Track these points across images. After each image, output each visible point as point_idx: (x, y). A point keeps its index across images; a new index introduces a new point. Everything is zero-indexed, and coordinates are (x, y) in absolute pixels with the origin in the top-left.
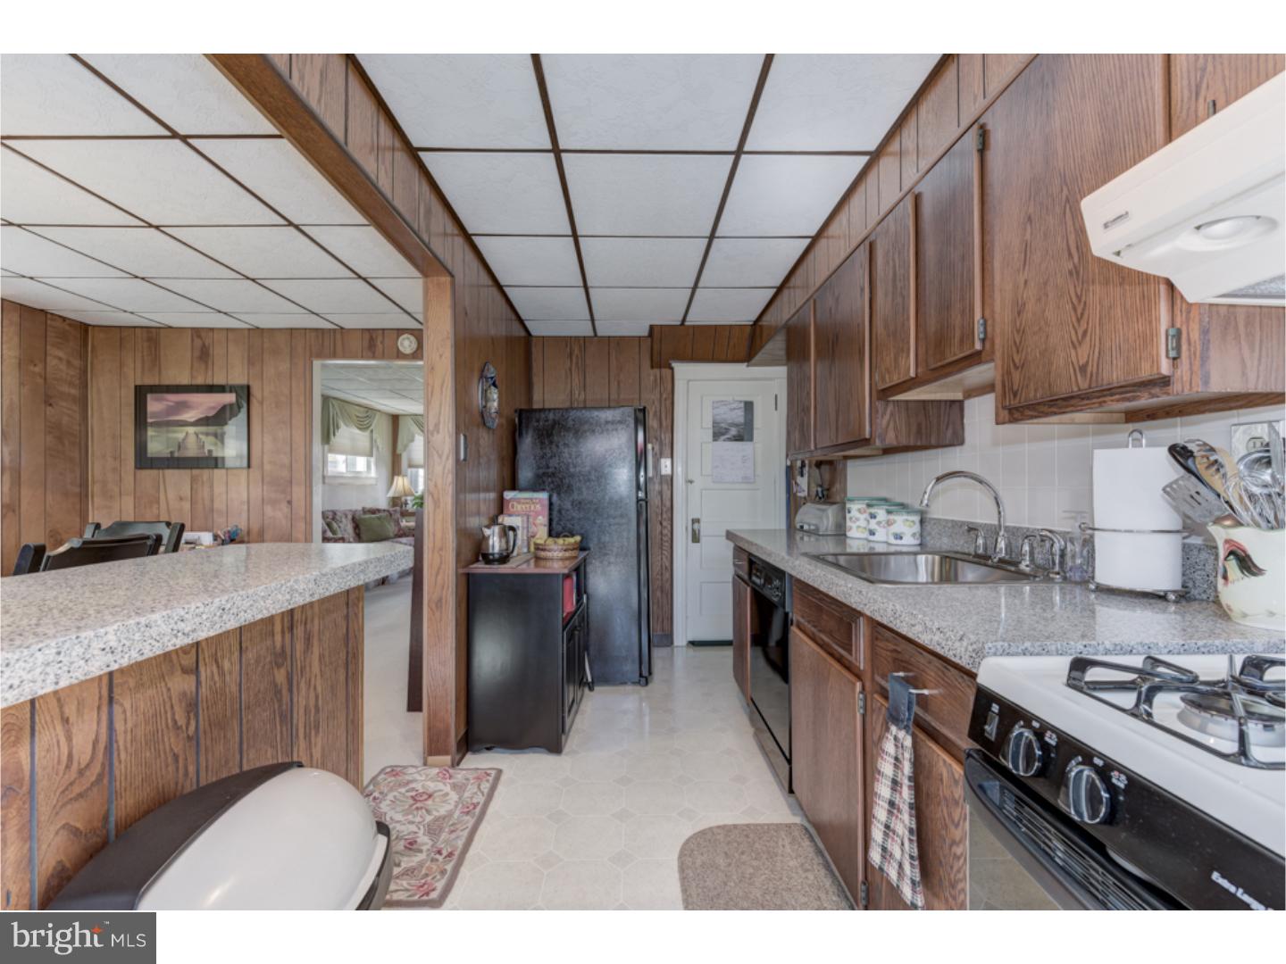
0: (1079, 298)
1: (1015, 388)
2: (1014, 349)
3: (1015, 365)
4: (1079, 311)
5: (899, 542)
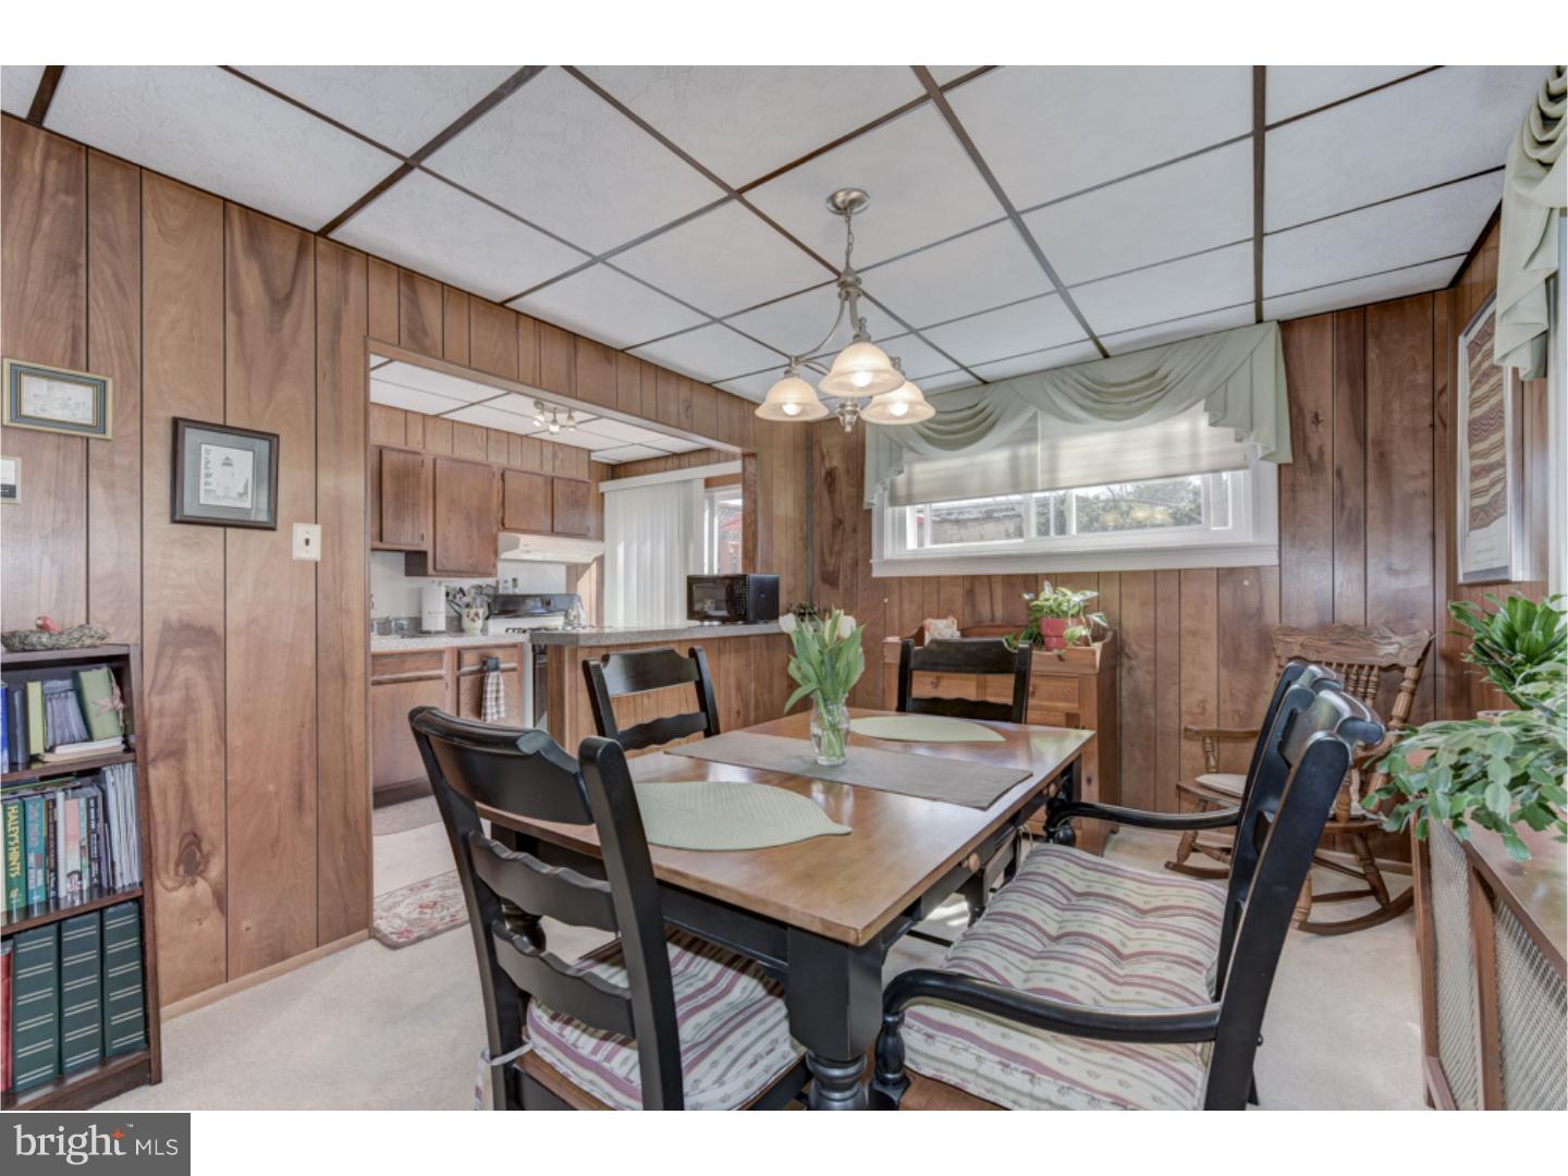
1: (443, 564)
3: (443, 557)
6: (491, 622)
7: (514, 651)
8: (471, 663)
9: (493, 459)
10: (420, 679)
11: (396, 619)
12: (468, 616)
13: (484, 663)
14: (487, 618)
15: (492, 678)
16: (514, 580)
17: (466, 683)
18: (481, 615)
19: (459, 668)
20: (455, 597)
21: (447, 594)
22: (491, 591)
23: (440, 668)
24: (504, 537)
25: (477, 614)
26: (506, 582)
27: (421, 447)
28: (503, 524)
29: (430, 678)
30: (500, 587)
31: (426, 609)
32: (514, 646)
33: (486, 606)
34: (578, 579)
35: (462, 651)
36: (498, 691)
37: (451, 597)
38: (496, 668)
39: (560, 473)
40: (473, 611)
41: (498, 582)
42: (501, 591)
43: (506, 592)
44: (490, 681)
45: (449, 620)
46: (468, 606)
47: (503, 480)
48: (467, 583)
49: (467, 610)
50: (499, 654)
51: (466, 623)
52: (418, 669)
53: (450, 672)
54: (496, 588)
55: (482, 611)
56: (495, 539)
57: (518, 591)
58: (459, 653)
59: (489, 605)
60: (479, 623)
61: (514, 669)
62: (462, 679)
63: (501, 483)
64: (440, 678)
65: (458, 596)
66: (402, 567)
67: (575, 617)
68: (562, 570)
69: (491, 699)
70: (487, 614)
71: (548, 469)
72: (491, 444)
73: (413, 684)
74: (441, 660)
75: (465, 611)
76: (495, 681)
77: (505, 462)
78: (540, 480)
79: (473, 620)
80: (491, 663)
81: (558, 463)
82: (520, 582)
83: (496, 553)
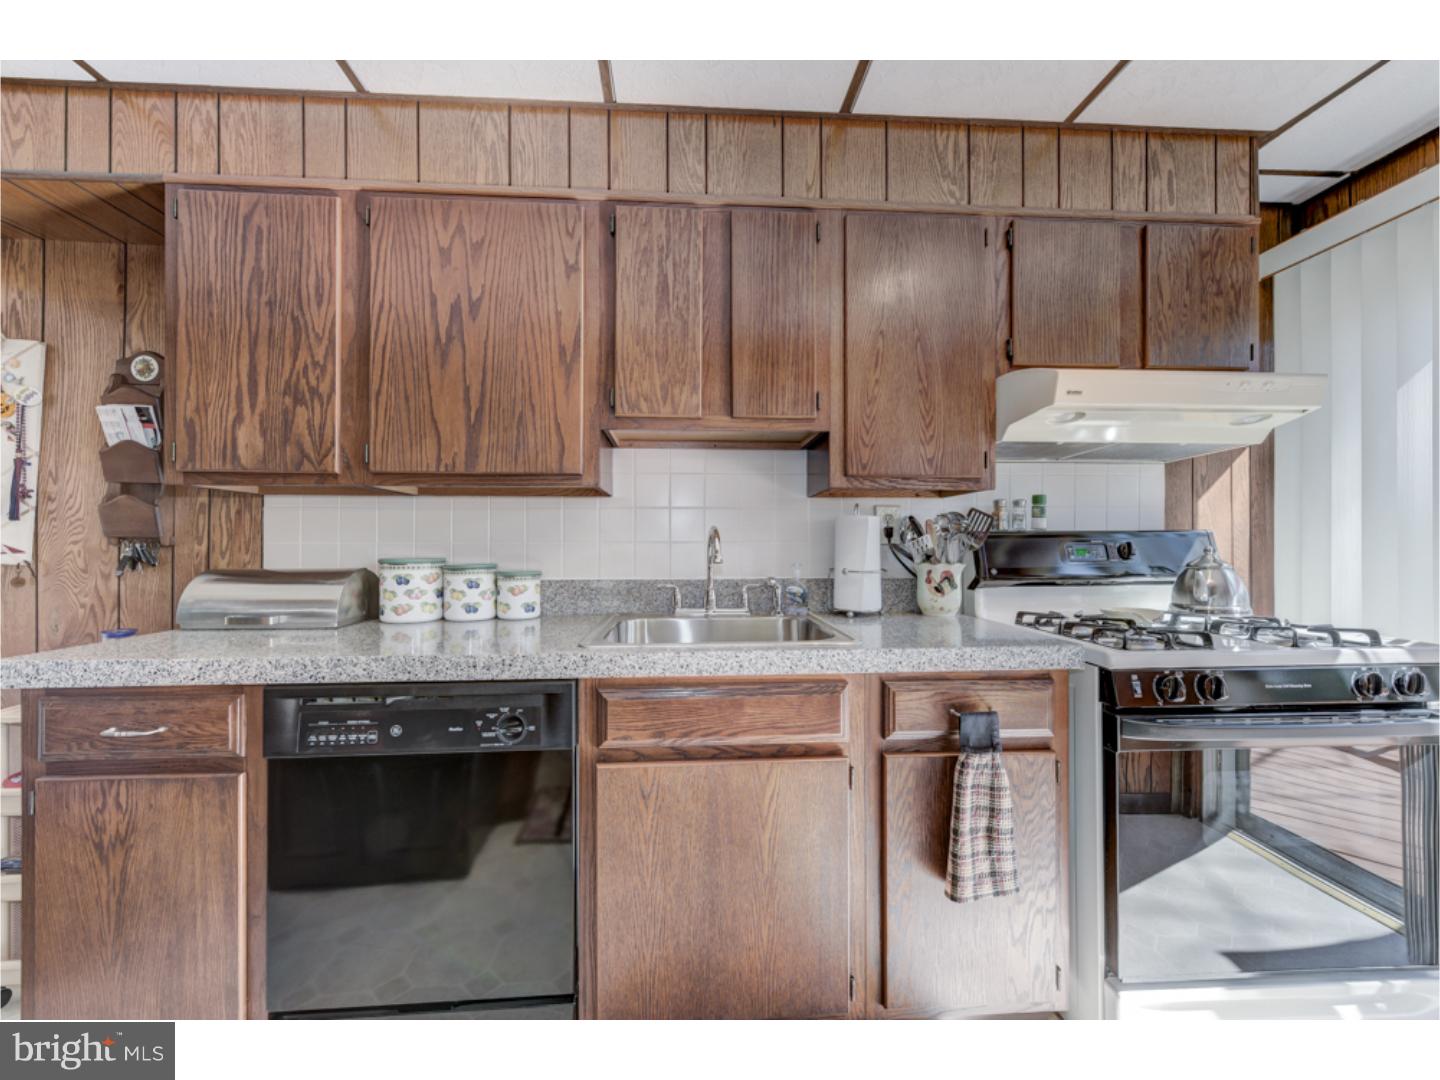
0: (928, 412)
1: (864, 461)
2: (863, 430)
3: (864, 443)
4: (928, 421)
5: (472, 616)
6: (981, 595)
7: (1045, 694)
8: (917, 719)
9: (981, 200)
10: (781, 753)
11: (785, 583)
12: (929, 581)
13: (954, 724)
14: (973, 585)
15: (975, 772)
16: (1037, 500)
17: (904, 774)
18: (958, 579)
19: (884, 731)
20: (902, 537)
21: (889, 533)
22: (981, 527)
23: (835, 729)
24: (1011, 386)
25: (948, 578)
26: (1016, 503)
27: (815, 192)
28: (1010, 358)
29: (808, 752)
30: (1003, 514)
31: (845, 562)
32: (1043, 678)
33: (969, 557)
34: (1195, 495)
35: (893, 686)
36: (993, 812)
37: (896, 539)
38: (990, 745)
39: (1163, 208)
40: (938, 570)
41: (997, 503)
42: (1004, 526)
43: (1015, 527)
44: (969, 779)
45: (889, 586)
46: (928, 558)
47: (1010, 248)
48: (928, 510)
49: (927, 566)
50: (996, 699)
51: (925, 594)
52: (773, 727)
53: (861, 741)
54: (994, 518)
55: (961, 570)
56: (991, 391)
57: (1045, 525)
58: (885, 690)
59: (976, 554)
60: (954, 597)
61: (1042, 747)
62: (891, 761)
63: (1003, 255)
64: (834, 752)
65: (909, 536)
66: (802, 480)
67: (1212, 591)
68: (1156, 473)
69: (974, 831)
70: (972, 575)
71: (1130, 204)
72: (980, 163)
73: (765, 765)
74: (834, 709)
75: (923, 569)
76: (985, 780)
77: (1016, 201)
78: (1110, 233)
79: (938, 590)
80: (972, 727)
81: (1158, 186)
82: (1049, 505)
83: (991, 429)
